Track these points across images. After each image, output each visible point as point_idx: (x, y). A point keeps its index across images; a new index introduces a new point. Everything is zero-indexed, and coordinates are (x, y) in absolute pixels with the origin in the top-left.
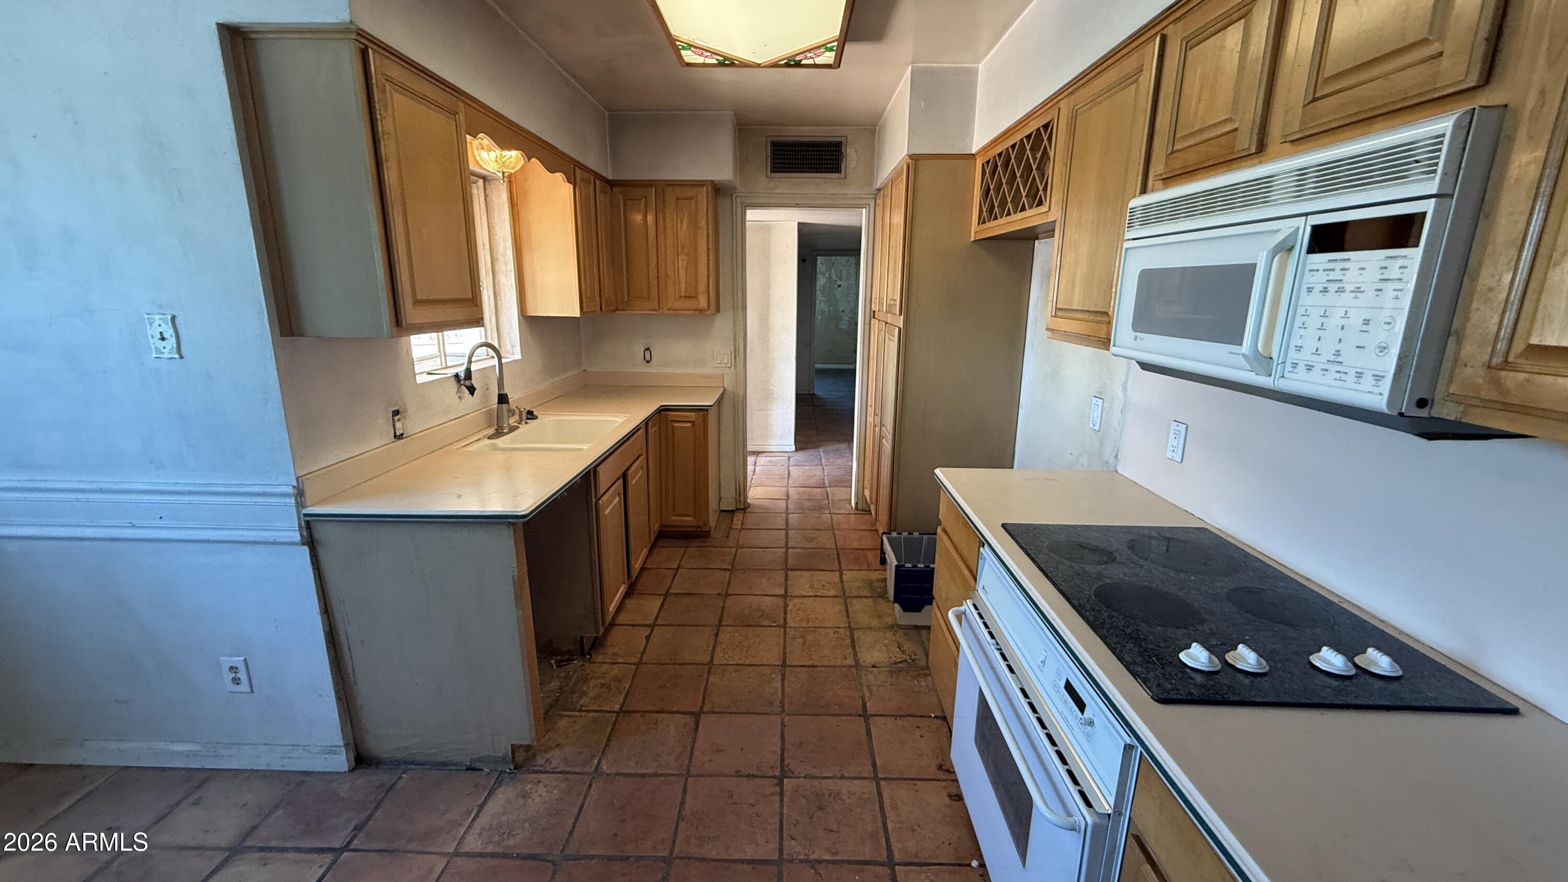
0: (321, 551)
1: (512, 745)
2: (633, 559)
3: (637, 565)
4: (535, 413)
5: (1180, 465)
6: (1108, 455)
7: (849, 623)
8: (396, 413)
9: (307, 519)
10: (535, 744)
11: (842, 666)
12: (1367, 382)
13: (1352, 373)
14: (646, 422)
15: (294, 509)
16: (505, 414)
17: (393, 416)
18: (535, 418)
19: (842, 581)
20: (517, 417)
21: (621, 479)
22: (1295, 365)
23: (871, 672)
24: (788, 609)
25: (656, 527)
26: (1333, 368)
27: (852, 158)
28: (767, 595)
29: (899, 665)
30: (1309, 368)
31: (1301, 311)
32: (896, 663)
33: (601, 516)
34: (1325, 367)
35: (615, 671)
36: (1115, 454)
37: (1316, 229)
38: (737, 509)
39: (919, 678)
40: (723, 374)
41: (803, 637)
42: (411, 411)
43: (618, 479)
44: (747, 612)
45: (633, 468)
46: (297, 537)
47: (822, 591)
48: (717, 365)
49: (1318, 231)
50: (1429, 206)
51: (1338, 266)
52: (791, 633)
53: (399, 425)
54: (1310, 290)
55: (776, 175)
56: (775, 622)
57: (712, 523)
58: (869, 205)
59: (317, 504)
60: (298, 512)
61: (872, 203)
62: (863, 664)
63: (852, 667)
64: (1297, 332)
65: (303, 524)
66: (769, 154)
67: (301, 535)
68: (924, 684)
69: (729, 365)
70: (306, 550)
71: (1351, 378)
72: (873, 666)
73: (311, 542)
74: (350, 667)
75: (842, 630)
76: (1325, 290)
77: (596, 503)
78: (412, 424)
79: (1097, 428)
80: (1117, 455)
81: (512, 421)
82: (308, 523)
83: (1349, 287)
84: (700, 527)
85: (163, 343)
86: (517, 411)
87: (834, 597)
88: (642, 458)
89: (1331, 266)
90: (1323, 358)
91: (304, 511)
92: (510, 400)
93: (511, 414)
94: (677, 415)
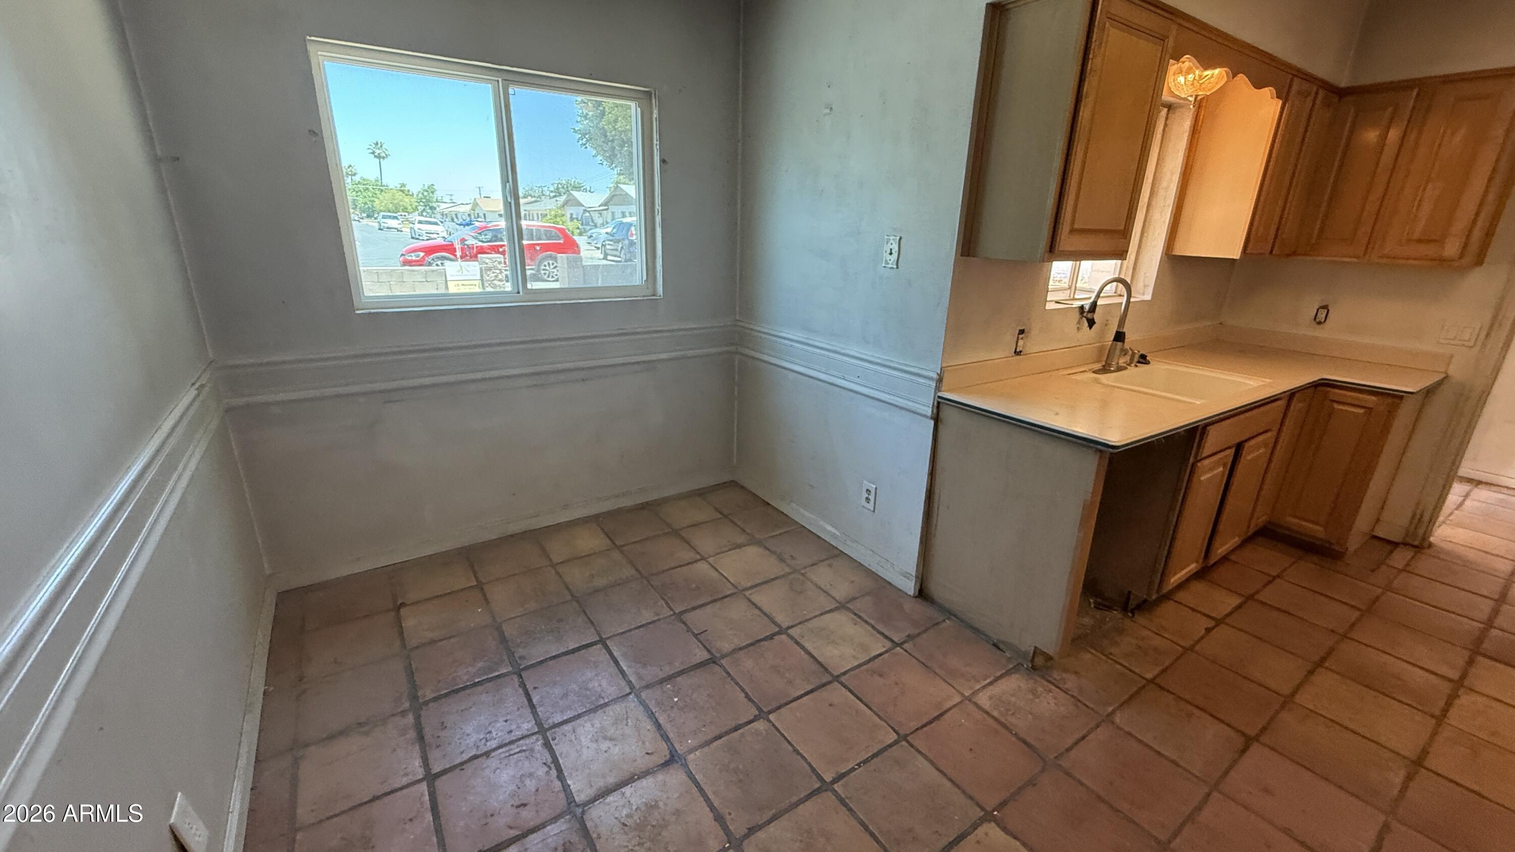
0: (941, 427)
1: (1036, 647)
2: (1218, 540)
3: (1220, 550)
4: (1148, 358)
8: (1022, 332)
9: (940, 400)
10: (1056, 657)
14: (1291, 395)
15: (933, 391)
16: (1118, 352)
17: (1019, 334)
18: (1147, 363)
20: (1128, 358)
21: (1233, 450)
24: (1458, 701)
25: (1261, 519)
28: (1423, 669)
33: (1195, 480)
35: (1157, 641)
38: (1405, 544)
40: (1453, 355)
41: (1473, 749)
42: (1035, 332)
43: (1229, 448)
44: (1374, 670)
45: (1252, 442)
46: (929, 411)
48: (1445, 341)
52: (1449, 732)
53: (1021, 343)
56: (1422, 705)
57: (1353, 543)
59: (948, 391)
60: (935, 393)
65: (936, 403)
67: (932, 411)
69: (1470, 344)
70: (932, 423)
73: (937, 419)
74: (935, 520)
77: (1193, 465)
78: (1032, 345)
81: (1122, 361)
82: (939, 403)
84: (1330, 543)
85: (890, 257)
86: (1130, 352)
88: (1269, 434)
91: (940, 394)
92: (1126, 340)
93: (1124, 353)
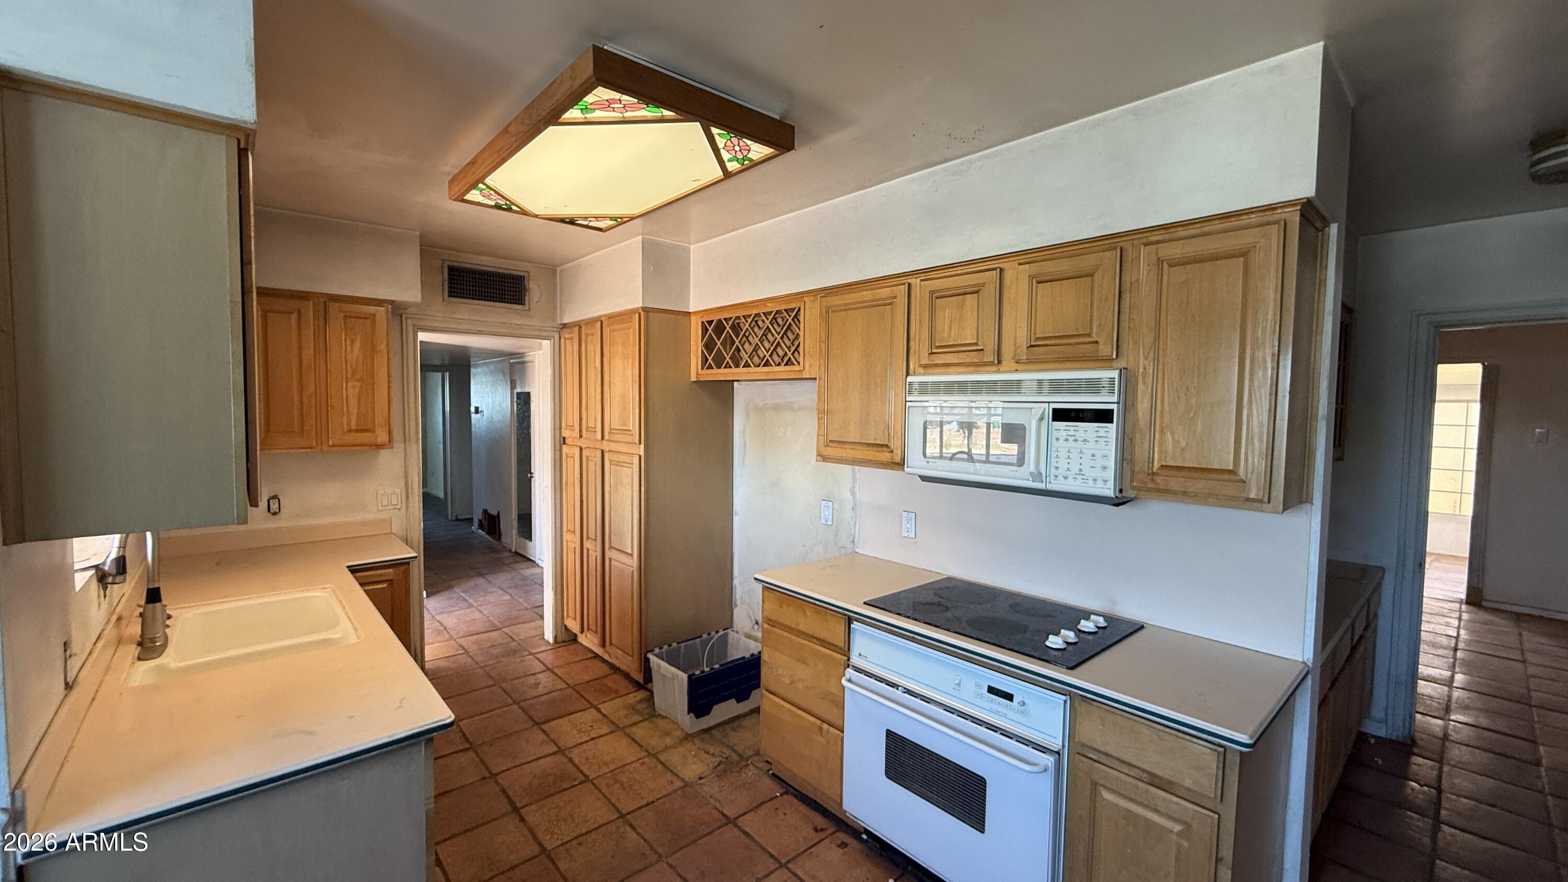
5: (915, 540)
6: (844, 540)
7: (647, 751)
8: (66, 645)
11: (675, 791)
12: (1100, 483)
13: (1091, 479)
16: (160, 617)
17: (65, 651)
19: (604, 715)
22: (1056, 476)
23: (703, 784)
24: (577, 762)
26: (1080, 477)
27: (535, 290)
28: (541, 758)
29: (719, 768)
30: (1066, 478)
31: (1054, 449)
32: (716, 767)
34: (1075, 476)
36: (851, 540)
37: (1055, 410)
39: (744, 771)
40: (391, 518)
41: (616, 781)
42: (74, 639)
44: (535, 782)
47: (594, 732)
48: (382, 508)
49: (1055, 411)
50: (1114, 407)
51: (1072, 429)
52: (602, 784)
53: (69, 665)
54: (1057, 439)
55: (453, 299)
56: (575, 780)
58: (554, 337)
61: (557, 336)
62: (691, 780)
63: (683, 787)
64: (1054, 460)
66: (446, 277)
68: (750, 774)
69: (399, 506)
71: (1091, 483)
72: (701, 778)
75: (646, 760)
76: (1067, 440)
79: (830, 523)
80: (853, 540)
83: (1080, 439)
87: (611, 733)
89: (1068, 428)
90: (1073, 472)
94: (372, 576)
